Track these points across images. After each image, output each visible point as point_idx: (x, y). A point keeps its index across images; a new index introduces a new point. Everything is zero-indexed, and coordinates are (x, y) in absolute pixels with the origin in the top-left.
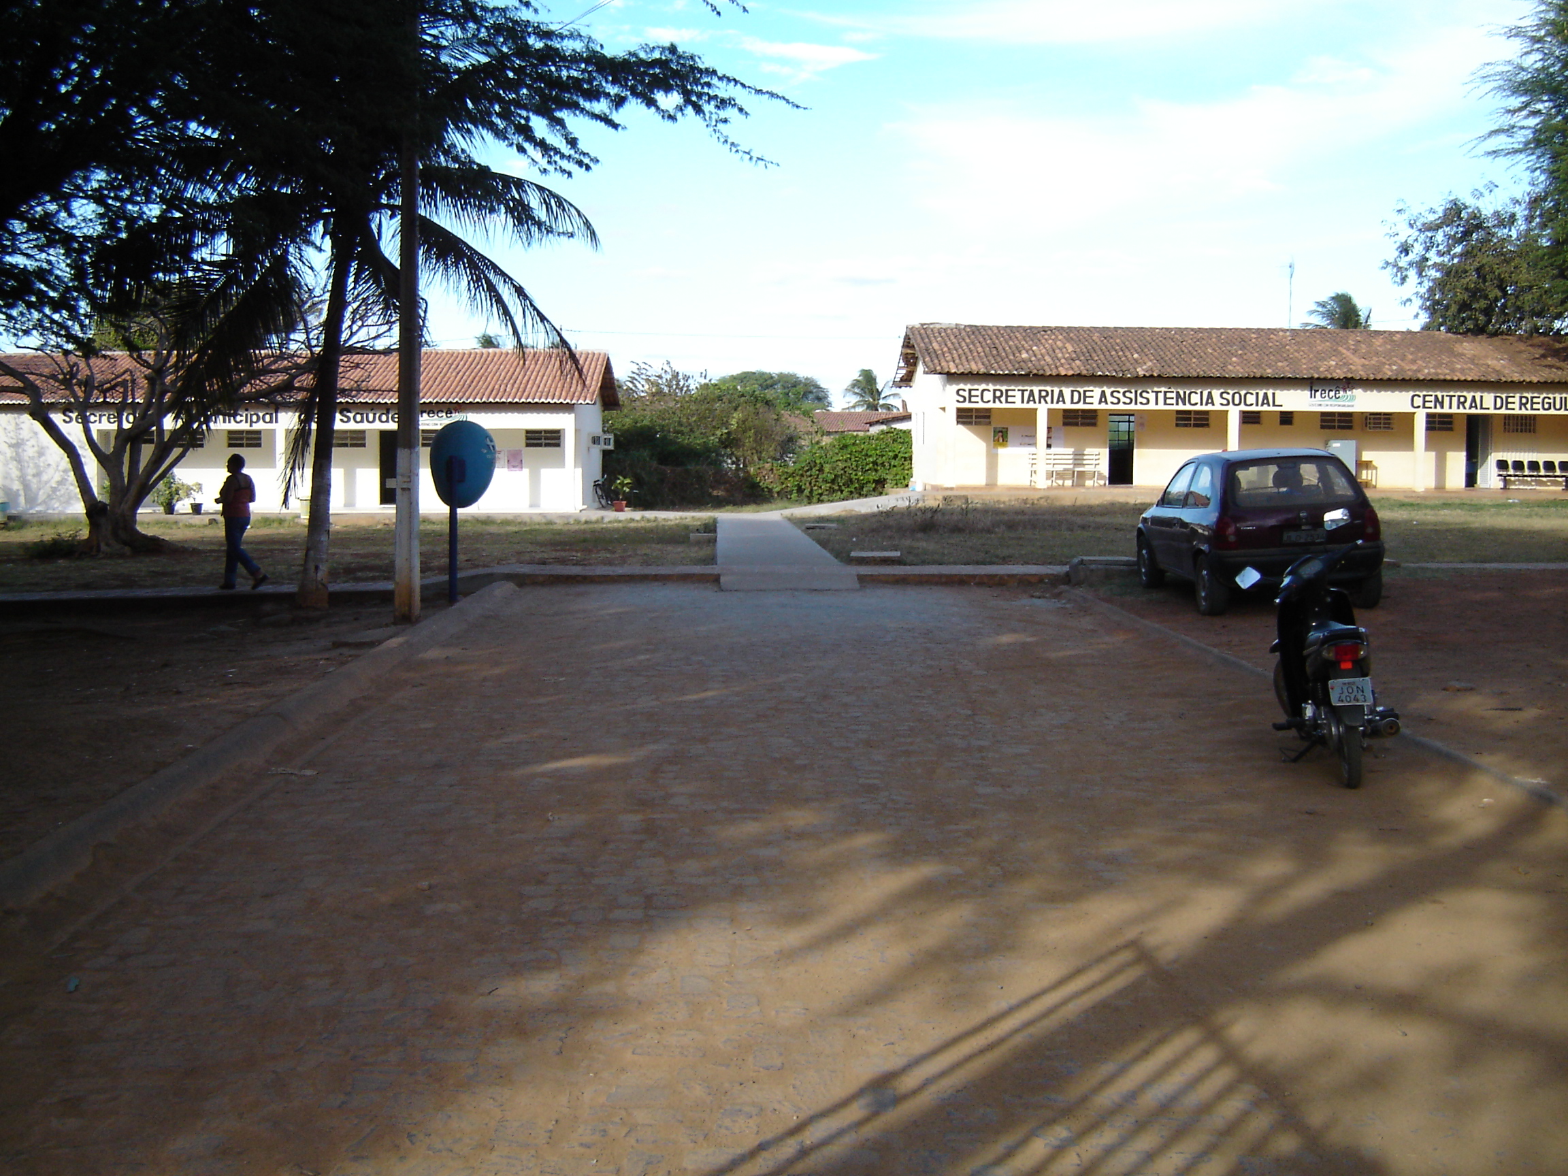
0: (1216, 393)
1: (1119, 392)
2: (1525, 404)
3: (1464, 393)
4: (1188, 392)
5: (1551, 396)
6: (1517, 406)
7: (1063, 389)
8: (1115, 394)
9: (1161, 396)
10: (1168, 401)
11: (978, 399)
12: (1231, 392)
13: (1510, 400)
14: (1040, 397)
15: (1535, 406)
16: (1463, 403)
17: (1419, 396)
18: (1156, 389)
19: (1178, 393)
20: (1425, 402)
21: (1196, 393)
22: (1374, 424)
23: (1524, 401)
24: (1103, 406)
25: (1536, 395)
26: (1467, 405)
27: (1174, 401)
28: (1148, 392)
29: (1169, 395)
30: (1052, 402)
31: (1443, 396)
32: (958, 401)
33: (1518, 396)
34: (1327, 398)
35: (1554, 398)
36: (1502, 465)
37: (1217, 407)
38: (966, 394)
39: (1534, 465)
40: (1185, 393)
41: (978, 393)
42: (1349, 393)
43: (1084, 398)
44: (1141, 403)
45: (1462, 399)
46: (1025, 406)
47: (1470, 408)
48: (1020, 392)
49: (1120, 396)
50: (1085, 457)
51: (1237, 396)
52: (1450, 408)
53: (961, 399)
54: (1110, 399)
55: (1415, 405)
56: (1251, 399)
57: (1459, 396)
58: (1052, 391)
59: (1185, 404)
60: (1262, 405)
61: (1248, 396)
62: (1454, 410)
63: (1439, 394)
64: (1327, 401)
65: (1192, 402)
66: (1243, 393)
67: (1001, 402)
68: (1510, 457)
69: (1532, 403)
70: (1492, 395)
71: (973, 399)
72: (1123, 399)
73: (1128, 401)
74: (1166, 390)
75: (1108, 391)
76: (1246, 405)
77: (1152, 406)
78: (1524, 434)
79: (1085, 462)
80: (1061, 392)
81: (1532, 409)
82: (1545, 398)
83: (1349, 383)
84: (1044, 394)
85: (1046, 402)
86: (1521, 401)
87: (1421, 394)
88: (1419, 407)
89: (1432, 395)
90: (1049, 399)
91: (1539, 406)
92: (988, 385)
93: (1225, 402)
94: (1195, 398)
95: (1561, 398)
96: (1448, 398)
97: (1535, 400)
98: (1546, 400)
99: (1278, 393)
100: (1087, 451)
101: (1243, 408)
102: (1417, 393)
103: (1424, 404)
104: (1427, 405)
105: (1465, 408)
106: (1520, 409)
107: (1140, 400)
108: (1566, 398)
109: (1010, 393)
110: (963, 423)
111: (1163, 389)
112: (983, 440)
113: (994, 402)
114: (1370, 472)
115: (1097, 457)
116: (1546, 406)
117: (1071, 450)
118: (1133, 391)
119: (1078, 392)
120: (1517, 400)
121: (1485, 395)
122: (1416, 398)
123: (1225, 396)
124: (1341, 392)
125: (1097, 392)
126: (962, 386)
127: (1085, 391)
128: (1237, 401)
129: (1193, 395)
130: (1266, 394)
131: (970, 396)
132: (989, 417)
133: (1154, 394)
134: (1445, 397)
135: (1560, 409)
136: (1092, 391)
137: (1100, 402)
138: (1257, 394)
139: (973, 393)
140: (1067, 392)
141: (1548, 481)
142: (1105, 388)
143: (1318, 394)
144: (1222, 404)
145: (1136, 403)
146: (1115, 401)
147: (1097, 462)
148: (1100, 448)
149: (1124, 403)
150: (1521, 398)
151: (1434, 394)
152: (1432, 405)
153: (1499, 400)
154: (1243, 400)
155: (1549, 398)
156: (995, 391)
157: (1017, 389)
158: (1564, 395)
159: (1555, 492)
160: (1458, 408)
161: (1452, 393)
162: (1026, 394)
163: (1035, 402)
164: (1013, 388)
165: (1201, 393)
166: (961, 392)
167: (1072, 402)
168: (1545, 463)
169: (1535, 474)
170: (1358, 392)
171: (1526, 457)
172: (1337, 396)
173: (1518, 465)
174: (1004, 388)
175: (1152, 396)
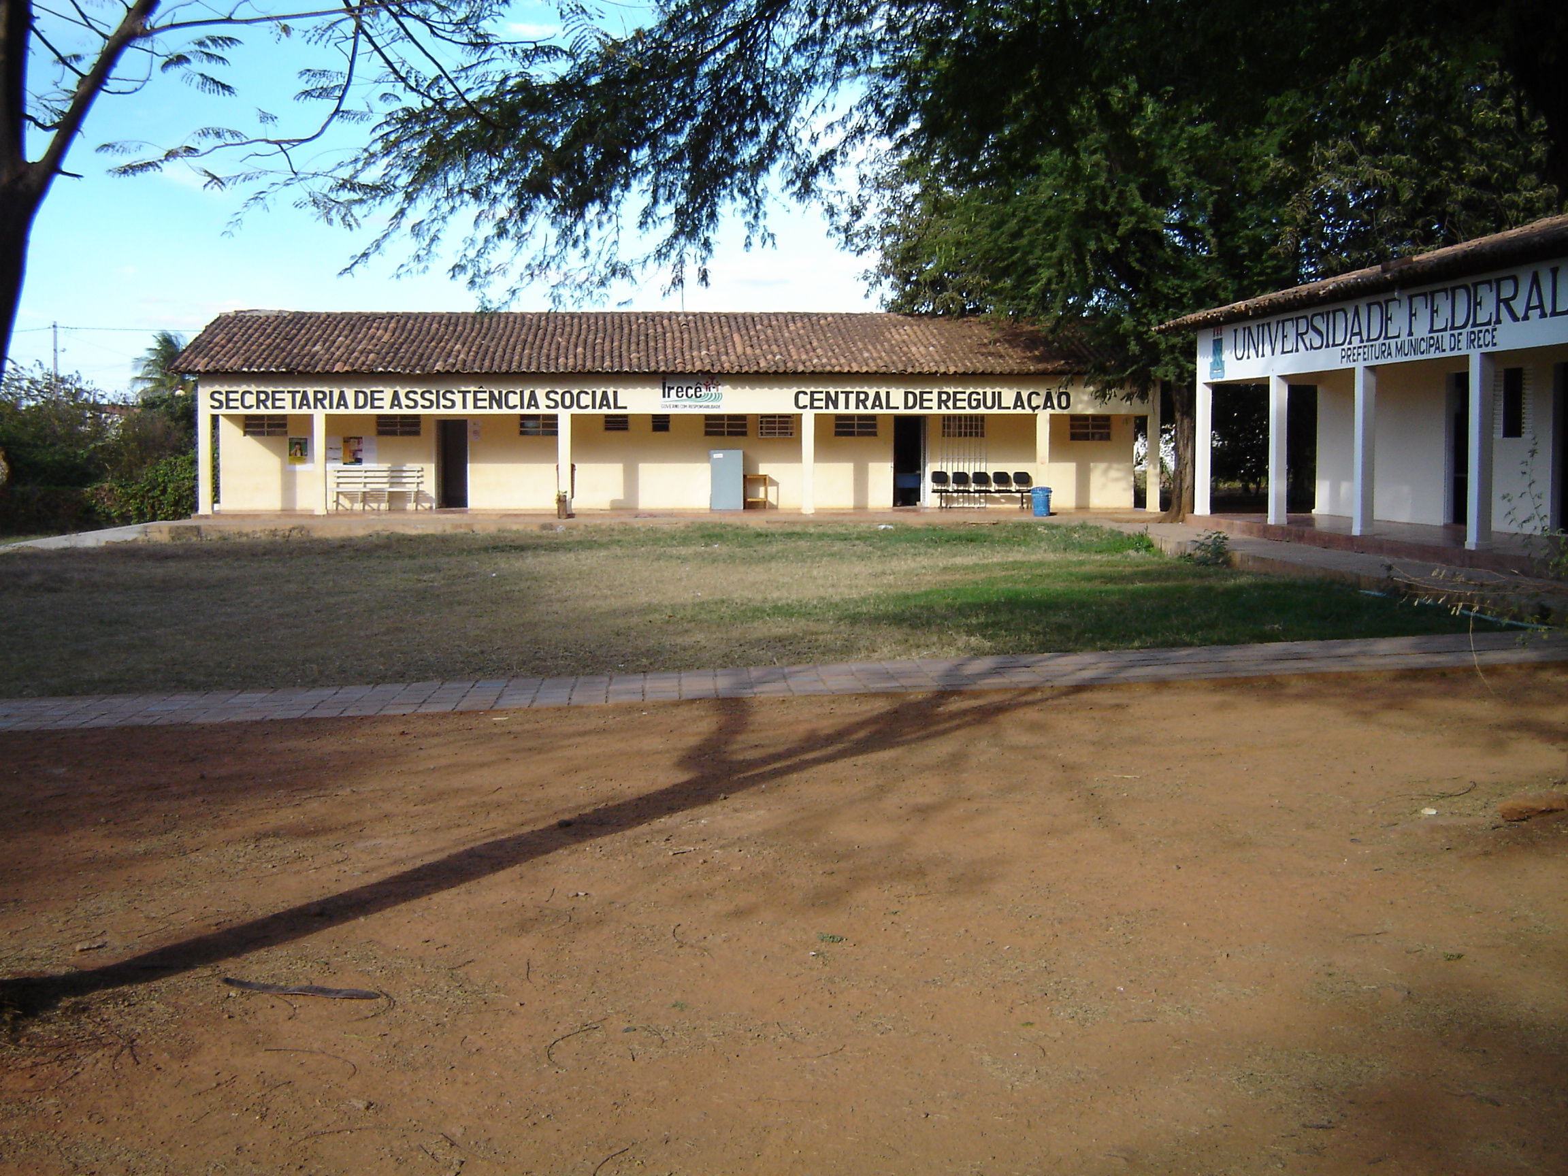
0: (540, 393)
1: (415, 393)
2: (945, 402)
3: (865, 389)
4: (504, 392)
5: (980, 391)
6: (935, 404)
7: (345, 389)
8: (411, 396)
9: (470, 397)
10: (480, 404)
11: (238, 404)
12: (560, 392)
13: (926, 396)
14: (316, 399)
15: (959, 404)
16: (864, 402)
17: (805, 393)
18: (463, 389)
19: (491, 393)
20: (812, 400)
21: (515, 393)
22: (767, 428)
23: (944, 397)
24: (396, 411)
25: (960, 390)
26: (869, 403)
27: (486, 404)
28: (453, 393)
29: (480, 396)
30: (331, 407)
31: (837, 393)
32: (213, 407)
33: (936, 391)
34: (685, 397)
35: (985, 393)
36: (939, 477)
37: (543, 411)
38: (223, 398)
39: (981, 478)
40: (500, 393)
41: (238, 396)
42: (713, 390)
43: (372, 400)
44: (445, 407)
45: (862, 397)
46: (297, 411)
47: (873, 408)
48: (290, 395)
49: (417, 397)
50: (404, 475)
51: (568, 396)
52: (847, 407)
53: (217, 404)
54: (404, 401)
55: (801, 405)
56: (586, 400)
57: (858, 393)
58: (331, 392)
59: (500, 407)
60: (600, 408)
61: (582, 395)
62: (852, 410)
63: (832, 391)
64: (685, 401)
65: (511, 404)
66: (575, 392)
67: (266, 407)
68: (950, 468)
69: (955, 400)
70: (902, 391)
71: (232, 404)
72: (421, 402)
73: (427, 404)
74: (477, 389)
75: (402, 393)
76: (579, 407)
77: (458, 410)
78: (973, 438)
79: (404, 480)
80: (342, 393)
81: (955, 407)
82: (973, 393)
83: (710, 378)
84: (320, 396)
85: (324, 407)
86: (940, 397)
87: (808, 391)
88: (805, 407)
89: (821, 390)
90: (326, 403)
91: (965, 404)
92: (249, 386)
93: (552, 404)
94: (514, 399)
95: (994, 393)
96: (844, 395)
97: (959, 396)
98: (974, 396)
99: (621, 391)
100: (408, 466)
101: (575, 410)
102: (803, 389)
103: (812, 404)
104: (816, 404)
105: (866, 407)
106: (940, 407)
107: (442, 402)
108: (1000, 393)
109: (278, 396)
110: (253, 434)
111: (472, 389)
112: (276, 454)
113: (258, 407)
114: (769, 488)
115: (419, 474)
116: (974, 404)
117: (385, 466)
118: (434, 391)
119: (364, 393)
120: (934, 396)
121: (893, 391)
122: (801, 396)
123: (552, 396)
124: (704, 390)
125: (388, 393)
126: (217, 388)
127: (372, 392)
128: (568, 403)
129: (511, 395)
130: (605, 393)
131: (228, 400)
132: (284, 426)
133: (461, 395)
134: (840, 394)
135: (992, 407)
136: (382, 392)
137: (392, 406)
138: (594, 393)
139: (232, 396)
140: (350, 394)
141: (1002, 497)
142: (398, 389)
143: (673, 392)
144: (548, 407)
145: (438, 407)
146: (412, 404)
147: (419, 480)
148: (422, 462)
149: (423, 406)
150: (940, 394)
151: (824, 390)
152: (823, 404)
153: (910, 397)
154: (576, 401)
155: (978, 394)
156: (258, 393)
157: (286, 390)
158: (997, 390)
159: (1011, 512)
160: (857, 407)
161: (848, 389)
162: (298, 397)
163: (309, 408)
164: (281, 389)
165: (522, 392)
166: (216, 396)
167: (357, 407)
168: (996, 474)
169: (984, 488)
170: (725, 390)
171: (970, 468)
172: (698, 394)
173: (961, 478)
174: (269, 390)
175: (458, 398)
